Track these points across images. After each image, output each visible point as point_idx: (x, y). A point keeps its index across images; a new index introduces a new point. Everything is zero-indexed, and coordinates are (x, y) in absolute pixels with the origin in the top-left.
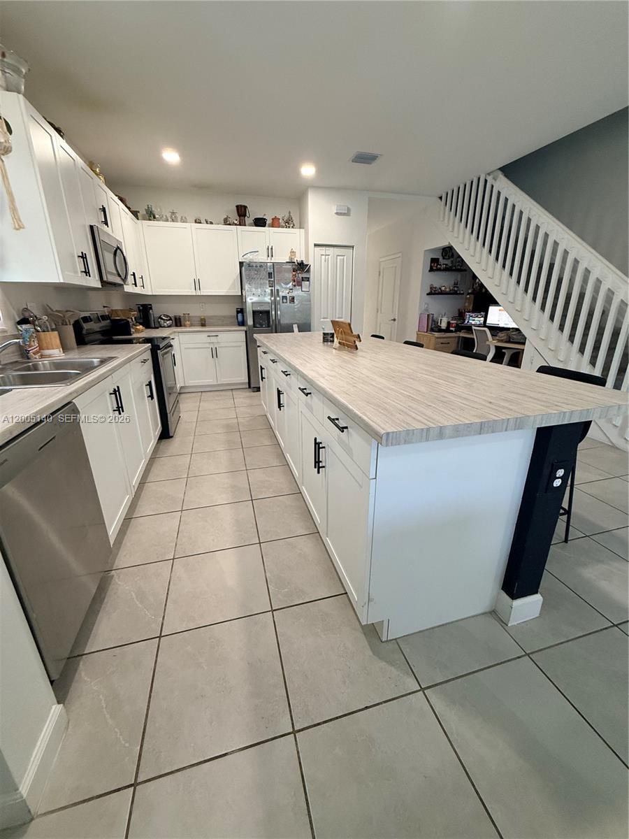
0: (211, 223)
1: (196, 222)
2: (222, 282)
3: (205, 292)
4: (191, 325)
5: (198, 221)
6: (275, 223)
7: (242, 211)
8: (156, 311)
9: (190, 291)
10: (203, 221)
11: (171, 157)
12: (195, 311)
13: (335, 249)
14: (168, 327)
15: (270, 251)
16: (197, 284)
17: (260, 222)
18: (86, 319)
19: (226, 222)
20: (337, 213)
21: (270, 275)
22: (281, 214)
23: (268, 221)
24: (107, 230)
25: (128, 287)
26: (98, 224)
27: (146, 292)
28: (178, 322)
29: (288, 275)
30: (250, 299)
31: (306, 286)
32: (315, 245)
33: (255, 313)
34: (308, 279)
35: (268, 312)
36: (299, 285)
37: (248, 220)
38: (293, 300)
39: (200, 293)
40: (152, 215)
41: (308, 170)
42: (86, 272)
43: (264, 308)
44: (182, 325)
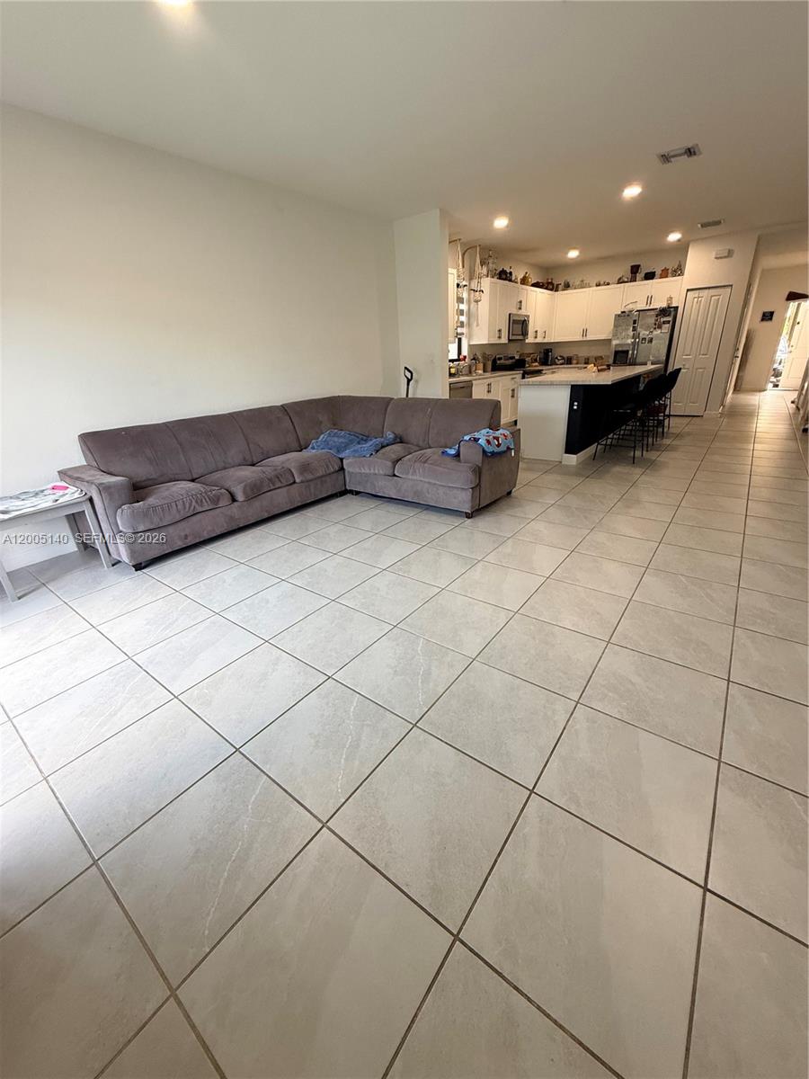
0: (608, 284)
1: (597, 286)
2: (601, 330)
3: (590, 337)
4: (577, 363)
5: (598, 285)
6: (665, 274)
7: (635, 270)
8: (557, 352)
9: (578, 338)
10: (602, 283)
11: (573, 254)
12: (583, 353)
13: (711, 290)
14: (562, 364)
15: (650, 299)
16: (585, 332)
17: (650, 276)
19: (620, 281)
20: (716, 258)
21: (635, 322)
22: (671, 265)
23: (658, 272)
24: (520, 312)
25: (530, 339)
26: (514, 311)
27: (546, 341)
28: (569, 361)
29: (652, 320)
30: (614, 342)
31: (666, 328)
32: (688, 290)
33: (617, 353)
34: (669, 322)
35: (628, 351)
36: (660, 327)
37: (639, 276)
38: (651, 340)
39: (585, 339)
40: (567, 286)
41: (674, 237)
42: (500, 337)
43: (625, 349)
44: (571, 364)
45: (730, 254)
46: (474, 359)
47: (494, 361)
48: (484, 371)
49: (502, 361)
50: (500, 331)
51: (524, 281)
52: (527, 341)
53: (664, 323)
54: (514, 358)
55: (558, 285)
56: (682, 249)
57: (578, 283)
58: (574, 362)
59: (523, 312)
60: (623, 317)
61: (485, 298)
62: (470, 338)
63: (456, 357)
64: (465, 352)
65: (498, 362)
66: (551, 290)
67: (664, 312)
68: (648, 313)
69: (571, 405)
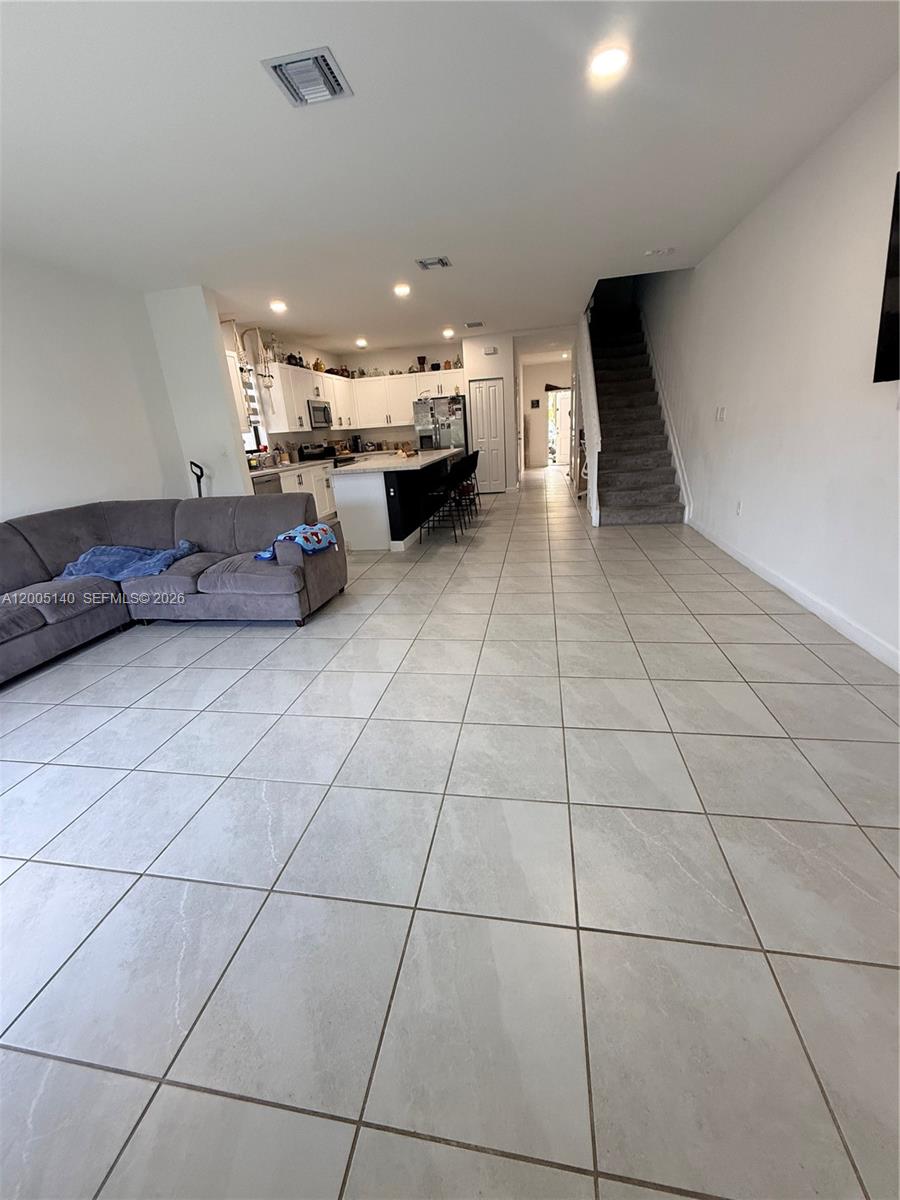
0: (401, 373)
2: (404, 416)
3: (393, 424)
4: (388, 449)
5: (392, 374)
6: (448, 366)
7: (422, 361)
8: (366, 439)
9: (384, 424)
10: (394, 372)
11: (362, 343)
12: (392, 439)
13: (488, 382)
14: (373, 450)
15: (440, 389)
16: (389, 420)
17: (436, 367)
18: (307, 448)
19: (411, 371)
20: (485, 354)
21: (431, 409)
22: (452, 359)
23: (442, 365)
24: (318, 399)
25: (335, 427)
26: (312, 398)
27: (352, 428)
28: (379, 447)
29: (445, 408)
30: (418, 428)
31: (459, 414)
32: (470, 381)
33: (422, 438)
34: (460, 409)
35: (431, 437)
36: (454, 414)
37: (427, 366)
38: (449, 426)
39: (390, 425)
40: (362, 374)
41: (448, 333)
42: (301, 425)
43: (428, 434)
44: (382, 450)
45: (495, 352)
46: (277, 449)
47: (301, 451)
48: (292, 461)
49: (310, 450)
50: (300, 418)
51: (317, 367)
52: (332, 428)
53: (457, 410)
54: (321, 446)
55: (352, 372)
56: (456, 345)
57: (372, 371)
58: (385, 448)
59: (322, 398)
60: (420, 404)
61: (277, 382)
62: (267, 425)
63: (255, 448)
64: (264, 442)
65: (305, 451)
66: (348, 377)
67: (455, 400)
68: (442, 401)
69: (388, 493)
